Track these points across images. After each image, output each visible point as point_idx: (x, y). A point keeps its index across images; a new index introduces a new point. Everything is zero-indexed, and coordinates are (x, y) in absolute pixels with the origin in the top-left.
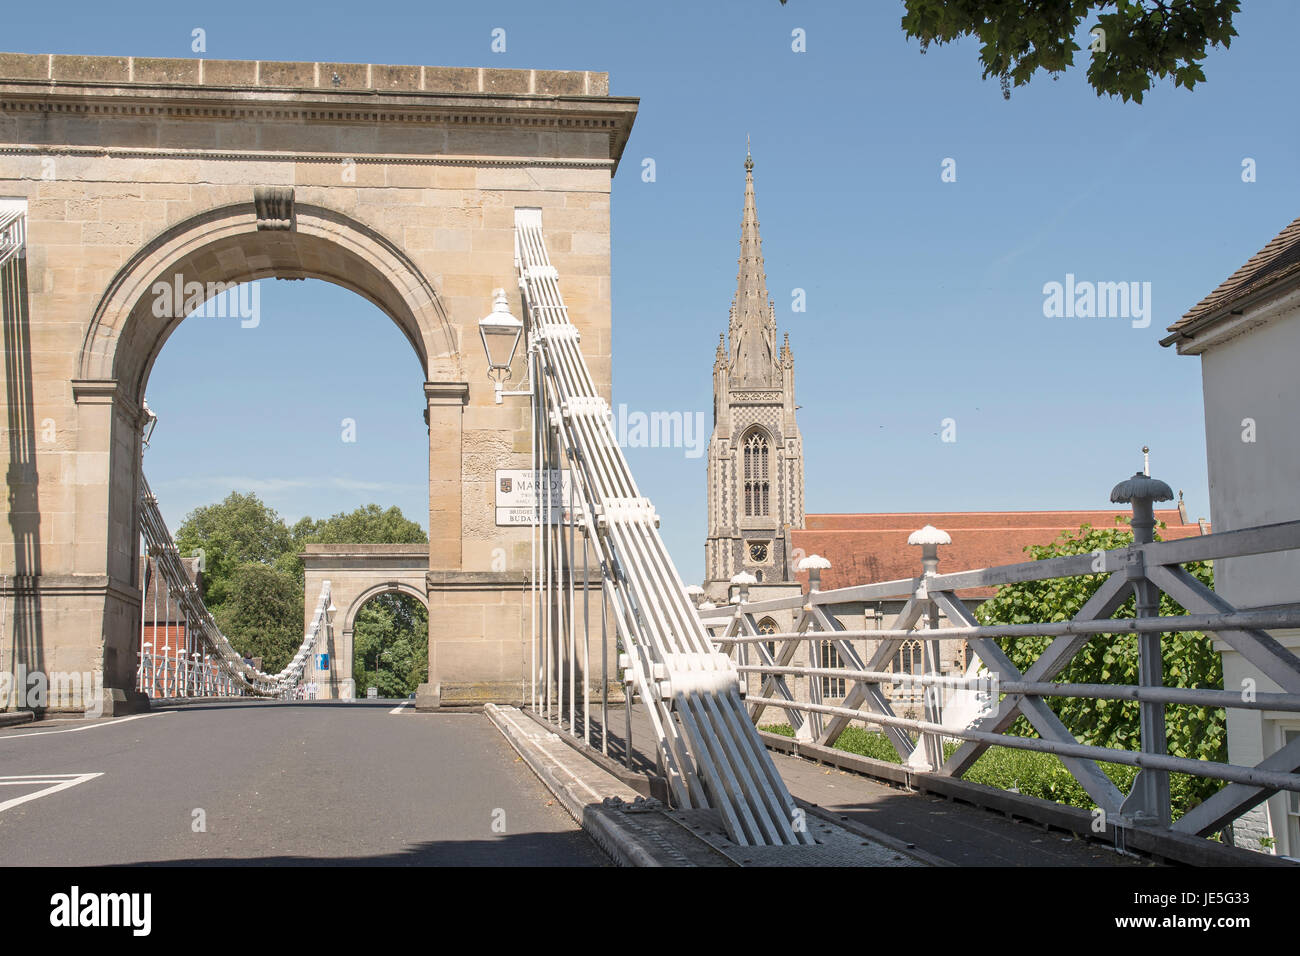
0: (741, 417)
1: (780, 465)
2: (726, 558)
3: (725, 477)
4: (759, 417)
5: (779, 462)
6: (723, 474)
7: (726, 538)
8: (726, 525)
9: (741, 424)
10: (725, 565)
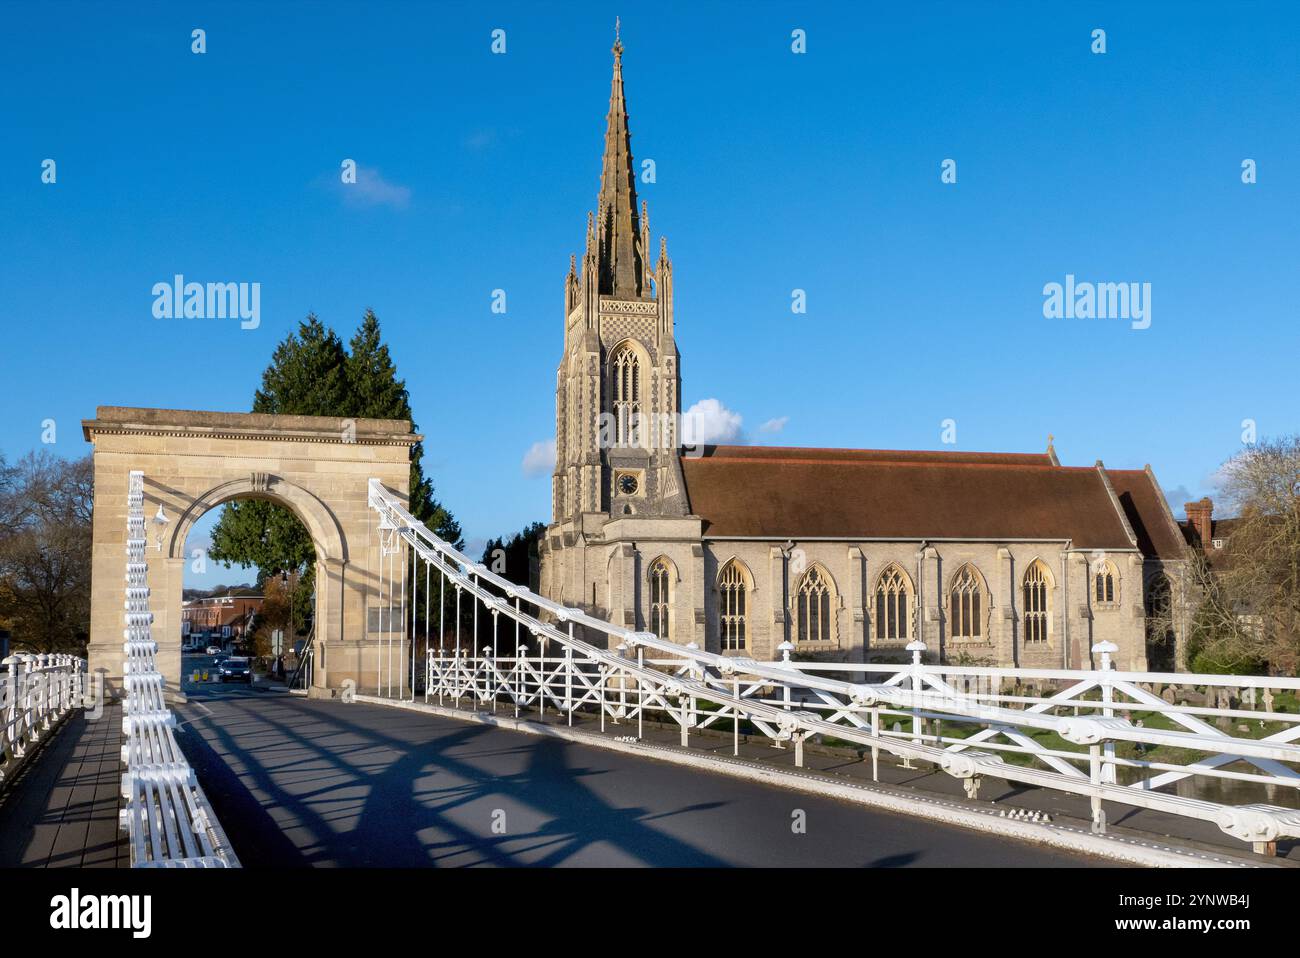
0: (611, 330)
1: (655, 386)
2: (593, 488)
3: (594, 396)
4: (632, 331)
5: (653, 382)
6: (592, 392)
7: (594, 466)
8: (594, 451)
9: (611, 337)
10: (593, 497)
